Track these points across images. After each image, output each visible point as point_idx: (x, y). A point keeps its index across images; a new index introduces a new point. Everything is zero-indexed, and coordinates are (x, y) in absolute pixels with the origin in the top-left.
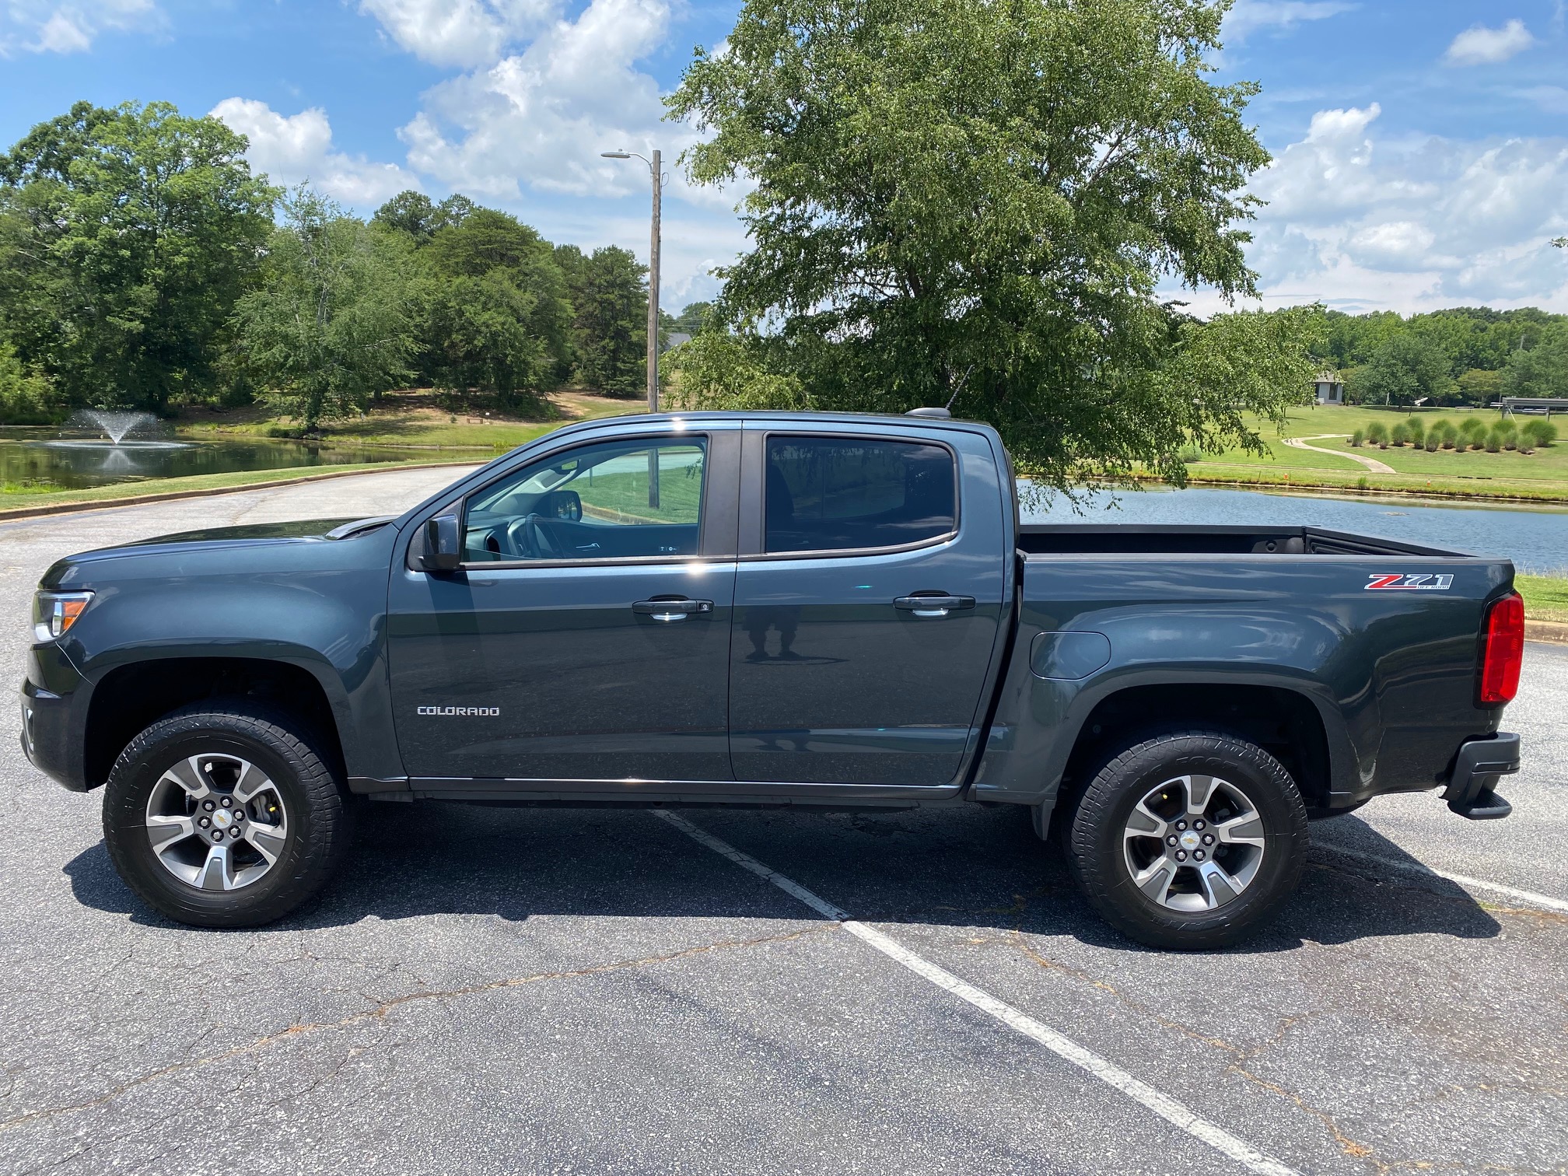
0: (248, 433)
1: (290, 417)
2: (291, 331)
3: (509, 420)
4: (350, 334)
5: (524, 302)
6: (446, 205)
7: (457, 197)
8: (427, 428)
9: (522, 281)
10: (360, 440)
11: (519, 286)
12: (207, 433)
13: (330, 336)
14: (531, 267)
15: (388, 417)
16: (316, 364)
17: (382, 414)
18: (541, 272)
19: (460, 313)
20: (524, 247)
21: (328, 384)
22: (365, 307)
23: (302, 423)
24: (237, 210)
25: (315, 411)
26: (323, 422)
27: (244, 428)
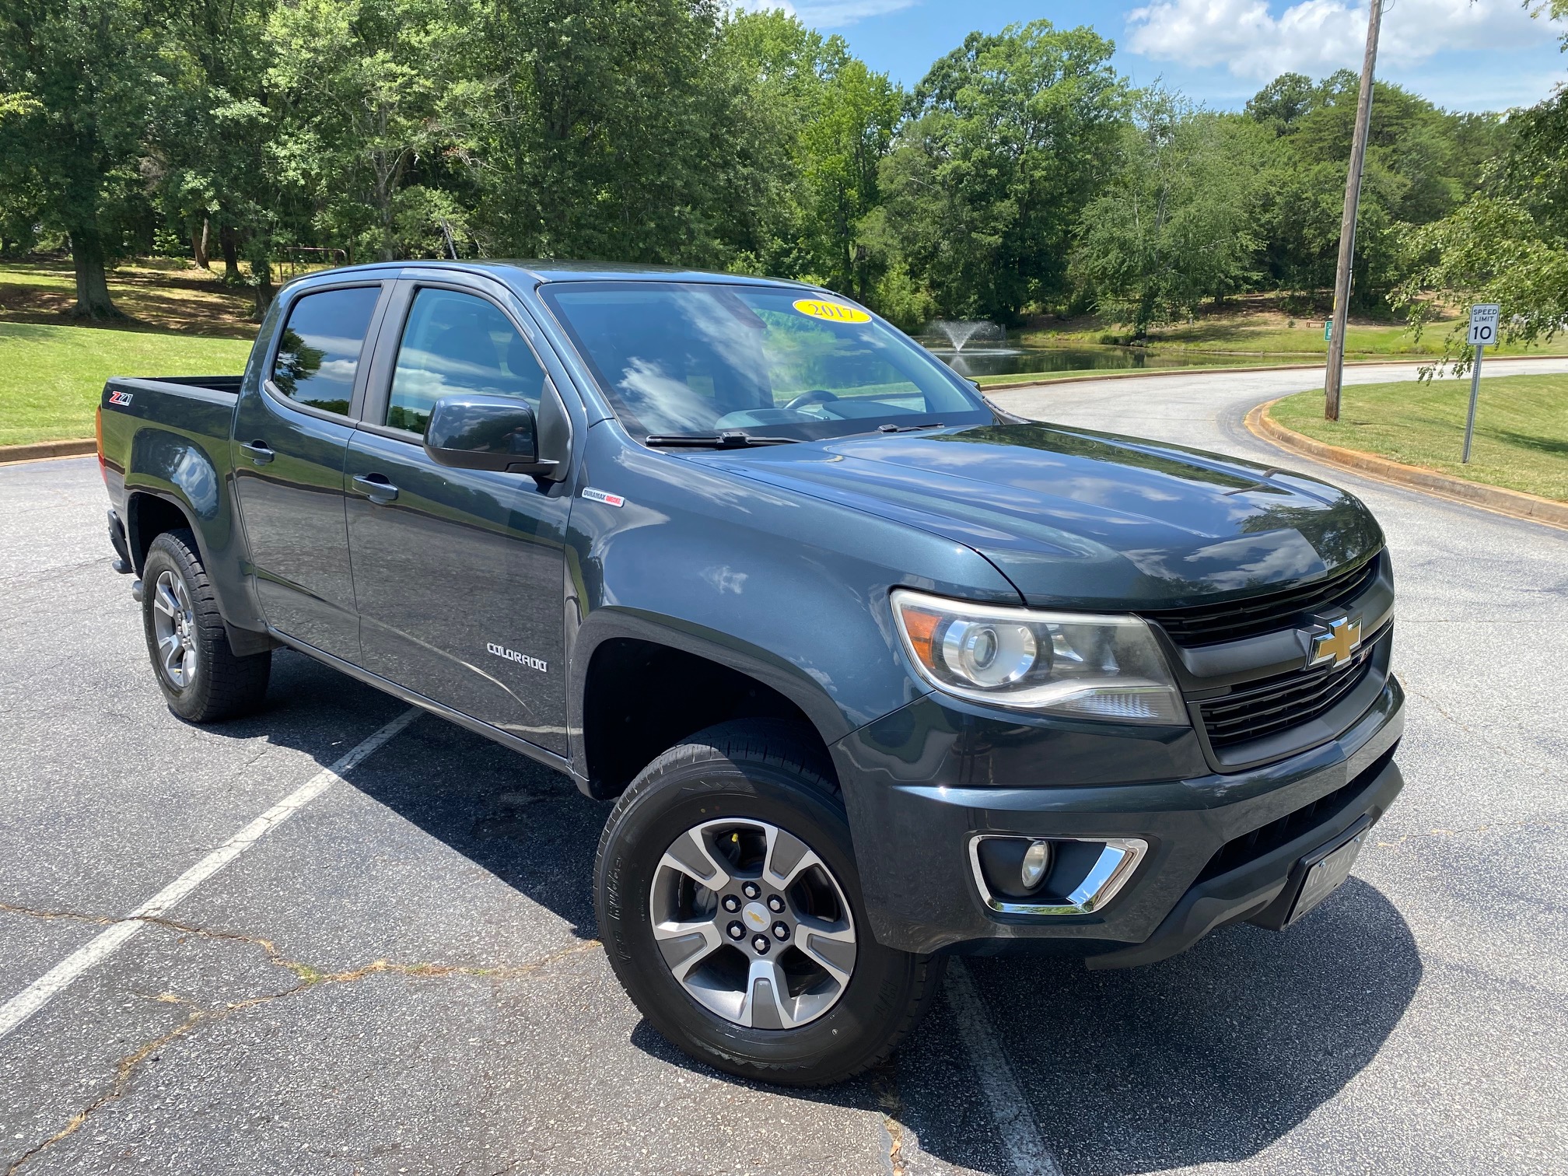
0: (1083, 340)
1: (1120, 324)
2: (1130, 235)
3: (1358, 324)
4: (1185, 236)
5: (1394, 186)
6: (1327, 84)
7: (1343, 72)
8: (1258, 334)
9: (1395, 162)
10: (1183, 346)
11: (1391, 168)
12: (1046, 340)
13: (1164, 239)
14: (1409, 144)
15: (1225, 322)
16: (1149, 268)
17: (1219, 320)
18: (1421, 149)
19: (1316, 204)
20: (1404, 121)
21: (1159, 289)
22: (1204, 205)
23: (1130, 330)
24: (1096, 117)
25: (1145, 316)
26: (1153, 329)
27: (1080, 336)
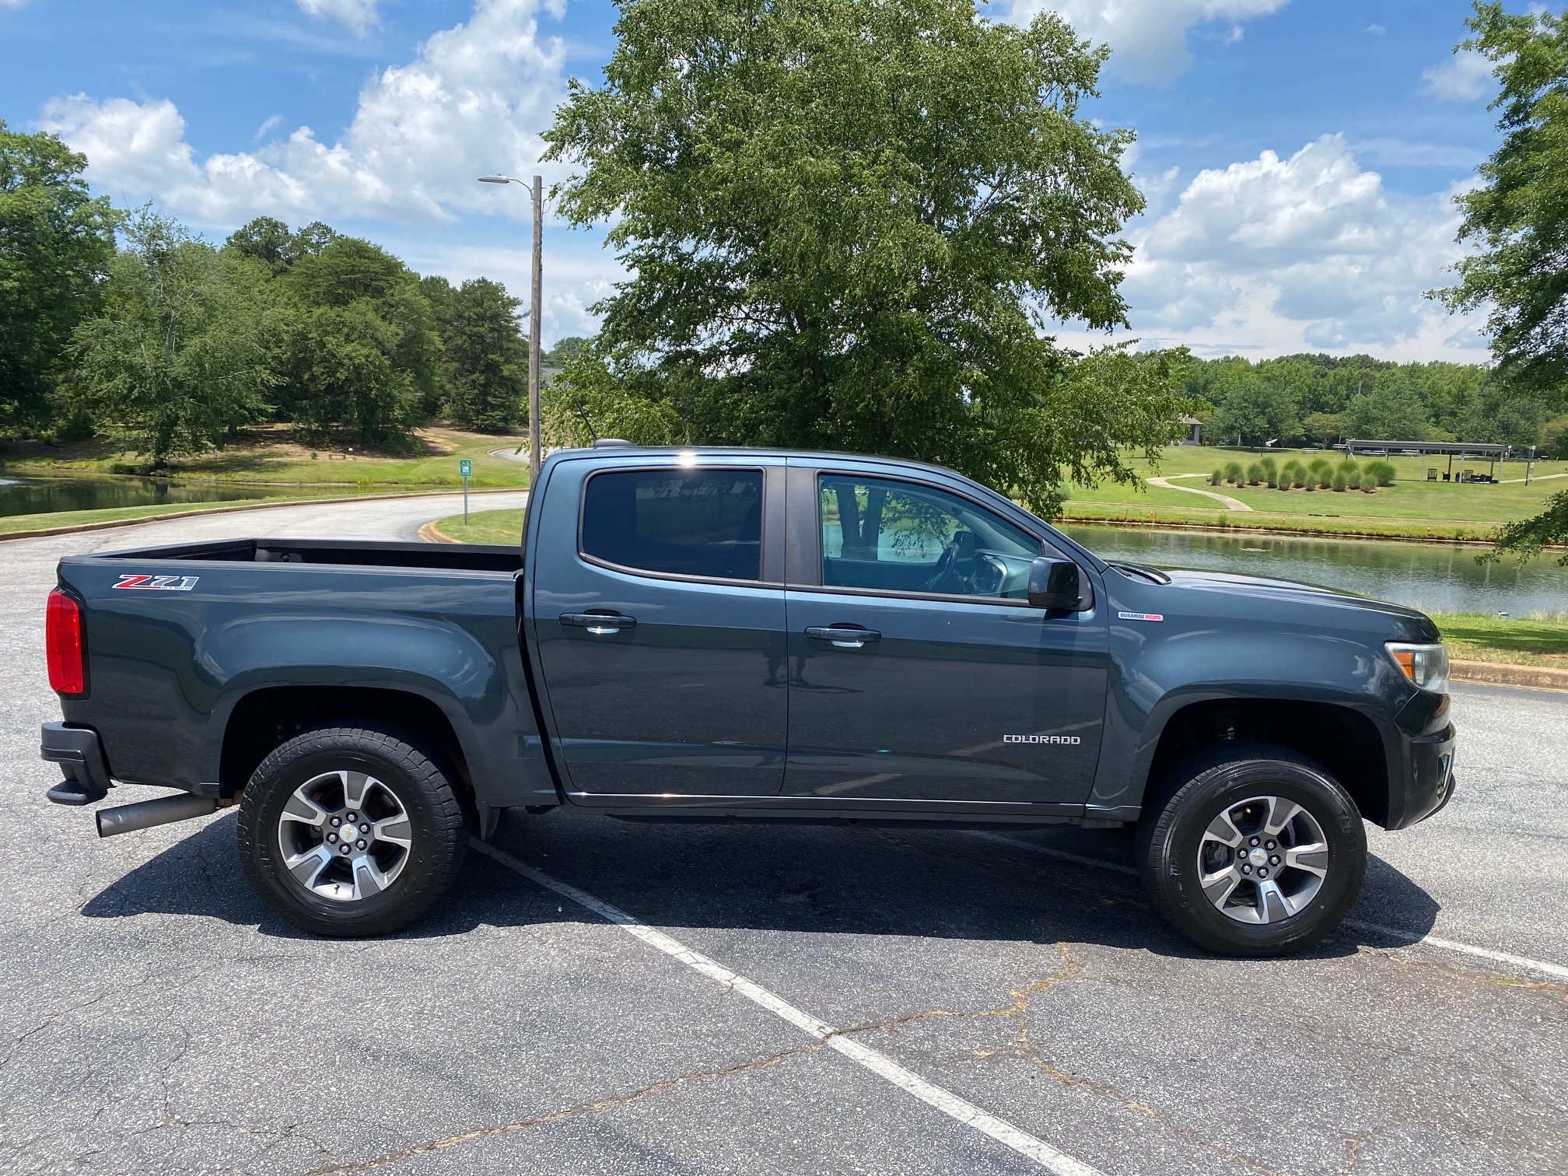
0: (87, 469)
1: (136, 453)
2: (137, 360)
3: (373, 456)
4: (201, 365)
5: (389, 334)
6: (306, 233)
7: (317, 225)
8: (285, 465)
9: (387, 313)
10: (213, 477)
11: (384, 318)
12: (41, 469)
13: (179, 367)
14: (397, 298)
15: (245, 453)
16: (164, 396)
17: (237, 450)
18: (407, 304)
19: (322, 345)
20: (389, 278)
21: (178, 418)
22: (215, 336)
23: (149, 458)
24: (73, 232)
25: (162, 447)
26: (172, 458)
27: (83, 464)
